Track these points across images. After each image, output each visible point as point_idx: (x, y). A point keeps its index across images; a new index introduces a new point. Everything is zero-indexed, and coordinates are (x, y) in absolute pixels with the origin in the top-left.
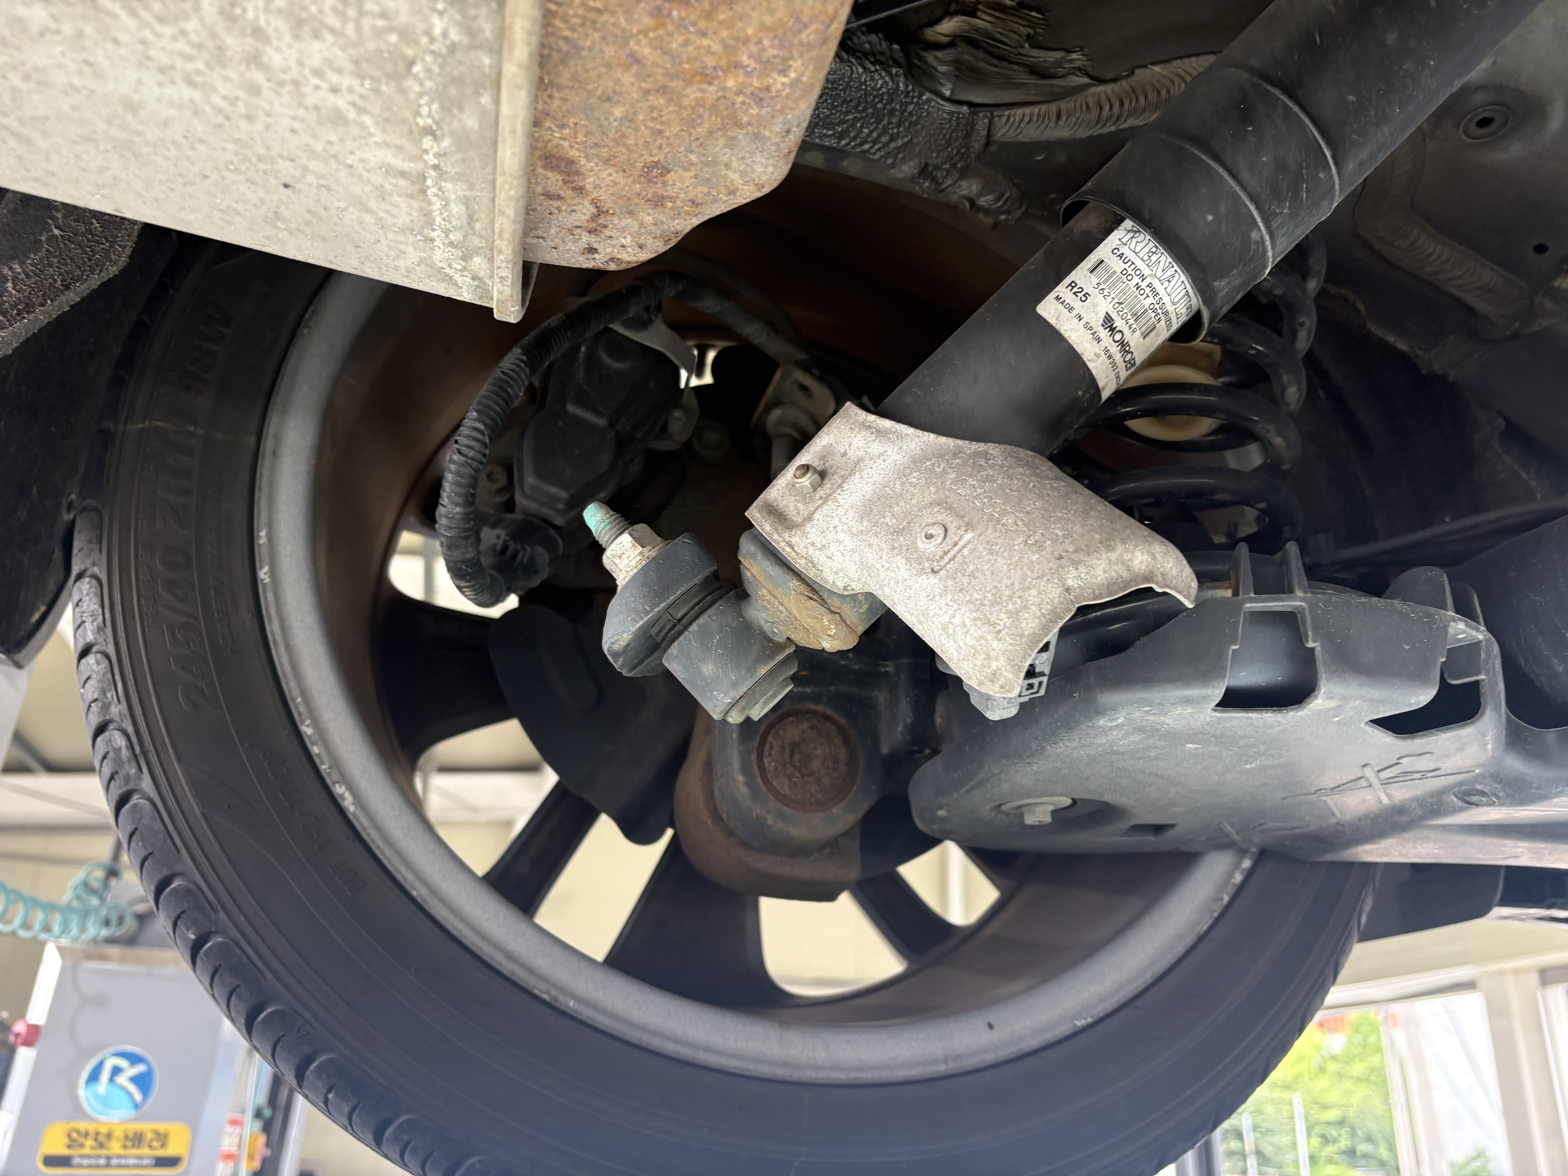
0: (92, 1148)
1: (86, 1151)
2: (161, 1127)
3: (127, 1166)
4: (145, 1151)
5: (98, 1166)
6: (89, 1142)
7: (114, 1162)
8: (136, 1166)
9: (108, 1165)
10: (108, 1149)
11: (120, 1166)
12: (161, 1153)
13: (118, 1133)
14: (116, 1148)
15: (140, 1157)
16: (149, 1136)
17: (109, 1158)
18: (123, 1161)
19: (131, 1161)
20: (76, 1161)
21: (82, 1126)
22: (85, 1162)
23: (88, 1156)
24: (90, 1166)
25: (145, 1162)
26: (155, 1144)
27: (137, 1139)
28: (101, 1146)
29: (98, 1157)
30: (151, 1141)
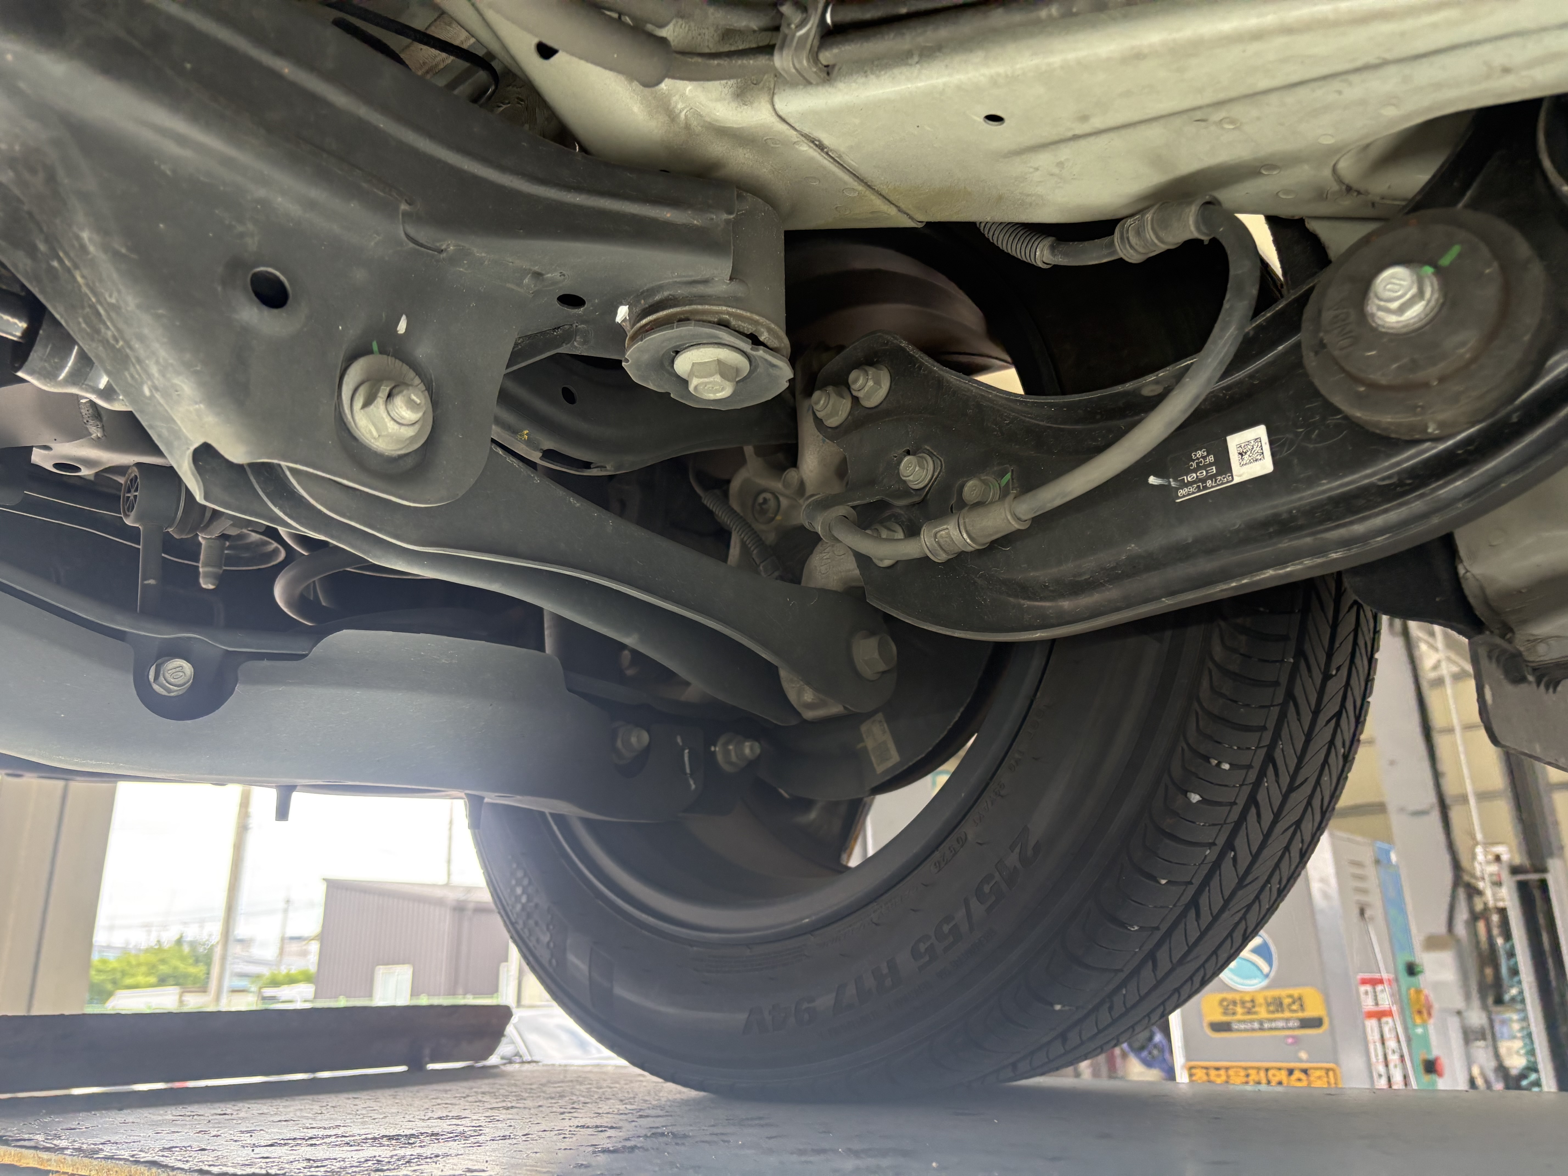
0: (1243, 1014)
1: (1239, 1017)
2: (1296, 992)
3: (1276, 1029)
4: (1287, 1014)
5: (1253, 1030)
6: (1239, 1010)
7: (1266, 1025)
8: (1283, 1028)
9: (1261, 1029)
10: (1255, 1013)
11: (1271, 1029)
12: (1300, 1015)
13: (1260, 1000)
14: (1263, 1013)
15: (1287, 1020)
16: (1287, 1001)
17: (1261, 1022)
18: (1274, 1025)
19: (1281, 1024)
20: (1235, 1026)
21: (1230, 996)
22: (1243, 1026)
23: (1244, 1022)
24: (1246, 1030)
25: (1291, 1024)
26: (1294, 1007)
27: (1278, 1005)
28: (1249, 1012)
29: (1251, 1021)
30: (1290, 1005)
